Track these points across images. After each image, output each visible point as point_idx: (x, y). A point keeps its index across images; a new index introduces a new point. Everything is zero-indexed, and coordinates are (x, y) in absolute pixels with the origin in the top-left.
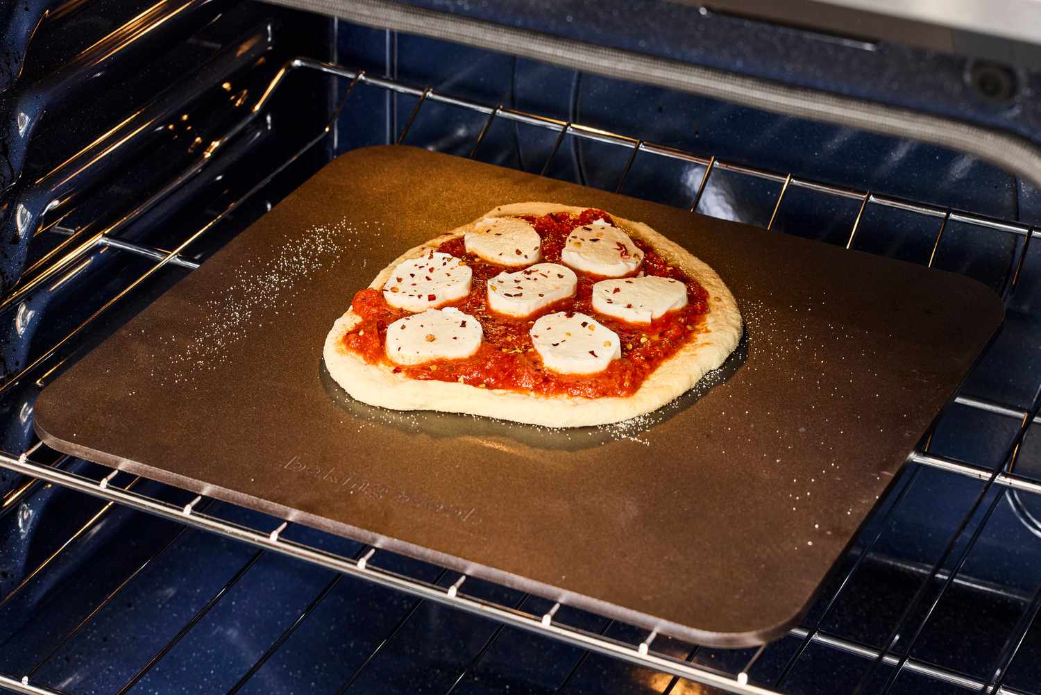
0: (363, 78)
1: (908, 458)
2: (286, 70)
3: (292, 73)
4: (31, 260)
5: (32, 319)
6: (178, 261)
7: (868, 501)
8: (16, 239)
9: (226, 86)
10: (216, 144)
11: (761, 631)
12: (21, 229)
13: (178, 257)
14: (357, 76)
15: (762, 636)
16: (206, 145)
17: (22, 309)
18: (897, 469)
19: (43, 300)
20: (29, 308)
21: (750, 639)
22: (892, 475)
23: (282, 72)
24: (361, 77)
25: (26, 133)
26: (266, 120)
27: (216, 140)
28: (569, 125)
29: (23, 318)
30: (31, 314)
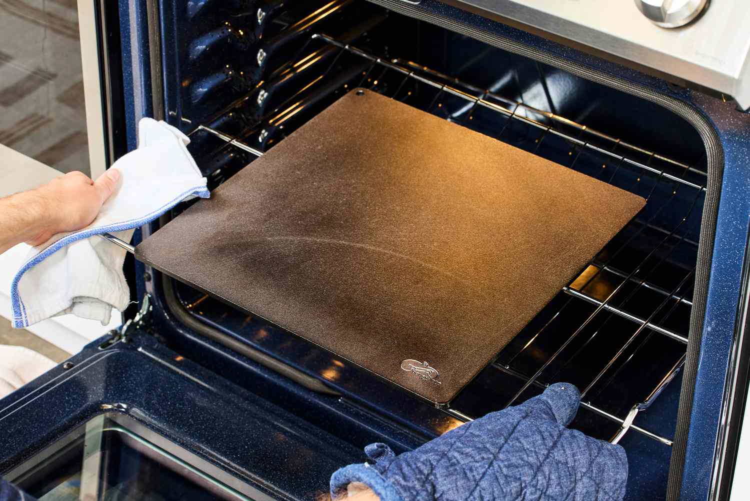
5: (266, 97)
29: (263, 95)
30: (266, 95)
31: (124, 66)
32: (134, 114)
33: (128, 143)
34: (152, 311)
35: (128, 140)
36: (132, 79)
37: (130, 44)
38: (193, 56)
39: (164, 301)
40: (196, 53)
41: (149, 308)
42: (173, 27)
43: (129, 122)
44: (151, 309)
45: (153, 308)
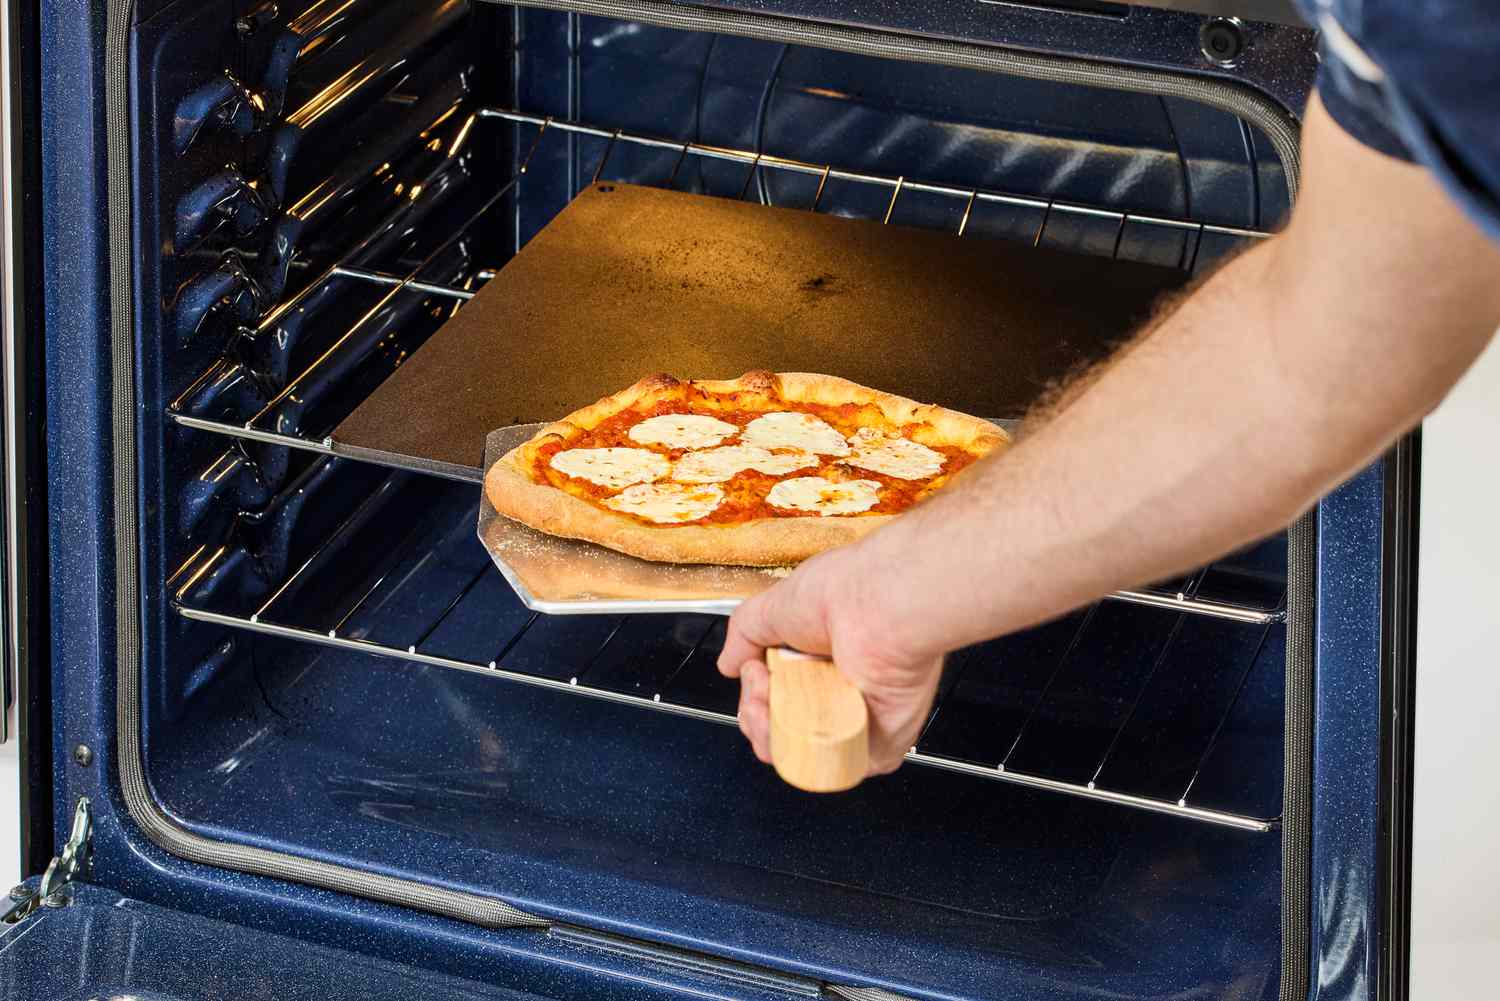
34: (93, 838)
38: (184, 231)
40: (187, 228)
41: (87, 832)
44: (92, 832)
45: (96, 831)
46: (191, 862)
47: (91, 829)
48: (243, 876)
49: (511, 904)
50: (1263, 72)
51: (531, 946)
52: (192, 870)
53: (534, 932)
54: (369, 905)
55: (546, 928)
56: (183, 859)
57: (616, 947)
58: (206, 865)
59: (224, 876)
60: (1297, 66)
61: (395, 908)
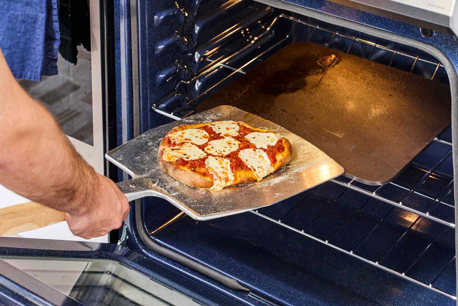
0: (300, 22)
1: (434, 139)
2: (277, 18)
3: (279, 19)
4: (199, 68)
5: (200, 85)
6: (241, 72)
7: (419, 150)
8: (195, 62)
9: (259, 22)
10: (256, 38)
11: (381, 181)
12: (197, 60)
13: (241, 71)
14: (298, 21)
15: (382, 183)
16: (253, 39)
17: (197, 82)
18: (430, 142)
19: (203, 80)
20: (199, 82)
21: (379, 183)
22: (428, 143)
23: (276, 19)
24: (299, 21)
25: (198, 32)
26: (272, 32)
27: (256, 37)
28: (356, 38)
29: (198, 85)
30: (200, 84)
31: (116, 59)
32: (121, 92)
33: (117, 113)
34: (128, 239)
35: (117, 110)
36: (120, 67)
37: (120, 43)
38: (157, 52)
39: (136, 230)
40: (159, 51)
41: (126, 237)
42: (145, 32)
43: (118, 97)
44: (127, 237)
45: (129, 237)
46: (154, 252)
47: (128, 236)
48: (167, 259)
49: (238, 282)
50: (439, 43)
51: (242, 297)
52: (154, 254)
53: (245, 292)
54: (200, 275)
55: (249, 292)
56: (152, 250)
57: (267, 303)
58: (158, 253)
59: (162, 258)
60: (449, 42)
61: (207, 278)
